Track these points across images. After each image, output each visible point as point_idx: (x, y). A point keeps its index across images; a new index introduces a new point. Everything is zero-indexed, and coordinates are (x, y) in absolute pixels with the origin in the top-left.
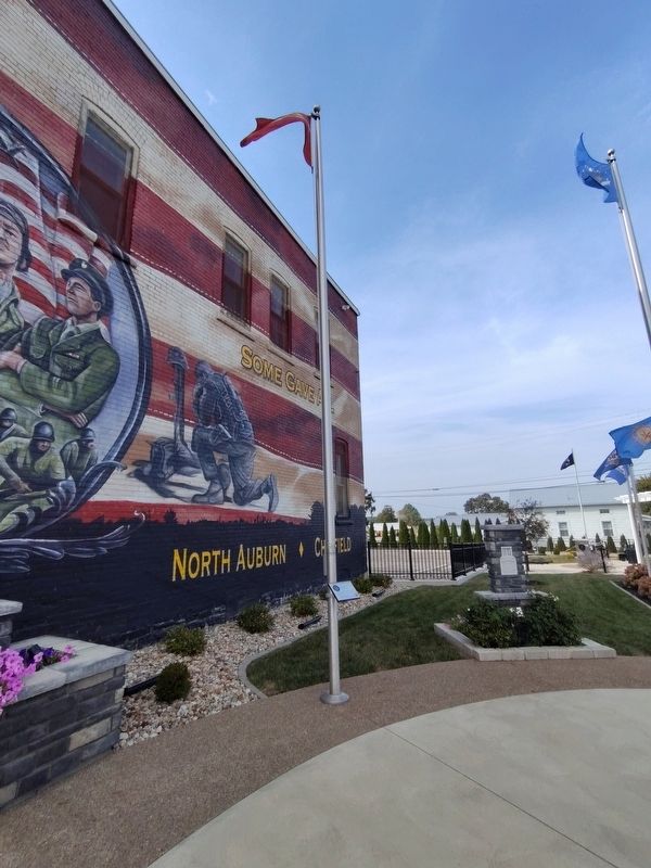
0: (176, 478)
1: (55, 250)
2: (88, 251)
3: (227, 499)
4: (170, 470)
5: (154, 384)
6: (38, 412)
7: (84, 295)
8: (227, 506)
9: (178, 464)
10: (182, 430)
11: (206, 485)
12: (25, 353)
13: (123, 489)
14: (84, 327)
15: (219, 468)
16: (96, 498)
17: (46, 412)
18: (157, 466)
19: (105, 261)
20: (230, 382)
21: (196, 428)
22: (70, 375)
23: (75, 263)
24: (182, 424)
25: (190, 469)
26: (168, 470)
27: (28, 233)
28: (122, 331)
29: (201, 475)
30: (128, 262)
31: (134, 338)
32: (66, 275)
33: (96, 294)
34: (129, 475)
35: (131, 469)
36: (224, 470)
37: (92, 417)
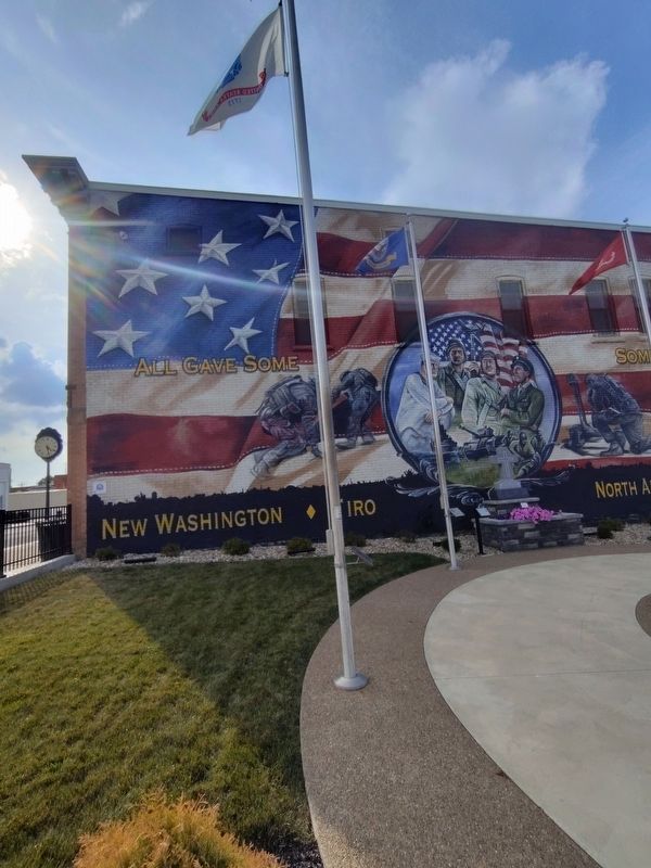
0: (587, 445)
1: (506, 358)
2: (517, 350)
3: (627, 452)
4: (583, 441)
5: (563, 399)
6: (519, 429)
7: (521, 372)
8: (626, 455)
9: (587, 437)
10: (585, 419)
11: (608, 445)
12: (508, 407)
13: (560, 454)
14: (525, 386)
15: (615, 434)
16: (549, 460)
17: (522, 428)
18: (576, 439)
19: (524, 350)
20: (610, 378)
21: (593, 414)
22: (525, 409)
23: (514, 359)
24: (584, 415)
25: (594, 438)
26: (582, 441)
27: (496, 358)
28: (541, 380)
29: (603, 441)
30: (534, 344)
31: (547, 380)
32: (512, 366)
33: (526, 369)
34: (562, 447)
35: (562, 444)
36: (619, 434)
37: (539, 424)
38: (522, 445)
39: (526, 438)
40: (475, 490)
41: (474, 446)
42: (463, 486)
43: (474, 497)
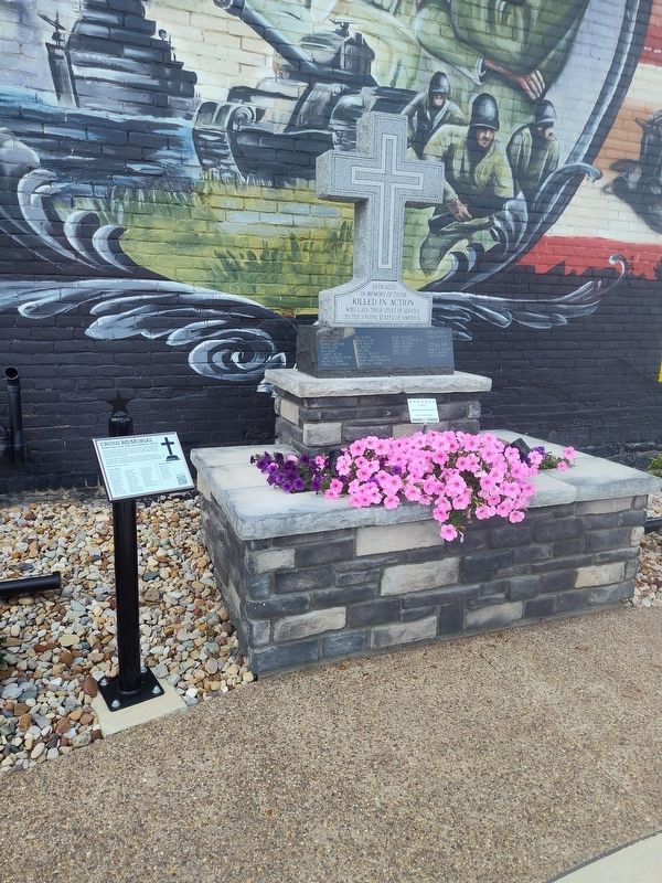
6: (476, 74)
13: (595, 215)
18: (652, 170)
34: (604, 190)
35: (609, 177)
38: (476, 150)
39: (494, 124)
40: (257, 317)
41: (277, 115)
42: (202, 292)
43: (248, 348)
